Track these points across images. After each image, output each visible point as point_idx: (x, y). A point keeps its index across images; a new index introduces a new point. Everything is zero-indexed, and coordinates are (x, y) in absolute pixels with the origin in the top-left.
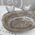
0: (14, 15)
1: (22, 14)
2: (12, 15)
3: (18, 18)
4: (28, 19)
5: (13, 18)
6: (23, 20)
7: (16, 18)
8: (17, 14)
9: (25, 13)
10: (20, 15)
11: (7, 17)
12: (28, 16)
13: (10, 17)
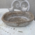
2: (12, 14)
3: (18, 17)
4: (26, 19)
5: (13, 16)
10: (19, 14)
12: (26, 16)
13: (10, 15)
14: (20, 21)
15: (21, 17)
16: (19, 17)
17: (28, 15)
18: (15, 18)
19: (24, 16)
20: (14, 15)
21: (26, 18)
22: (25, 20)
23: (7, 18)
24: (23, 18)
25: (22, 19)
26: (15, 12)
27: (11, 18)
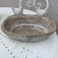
0: (22, 19)
1: (33, 21)
2: (19, 19)
3: (28, 25)
4: (42, 29)
5: (20, 23)
6: (33, 29)
7: (24, 25)
8: (26, 19)
9: (38, 19)
10: (30, 21)
11: (11, 20)
12: (43, 24)
14: (32, 33)
15: (35, 25)
16: (30, 25)
17: (46, 23)
18: (23, 26)
19: (39, 24)
20: (23, 20)
21: (43, 27)
22: (41, 31)
23: (10, 25)
24: (37, 26)
25: (35, 28)
26: (24, 15)
27: (17, 25)
